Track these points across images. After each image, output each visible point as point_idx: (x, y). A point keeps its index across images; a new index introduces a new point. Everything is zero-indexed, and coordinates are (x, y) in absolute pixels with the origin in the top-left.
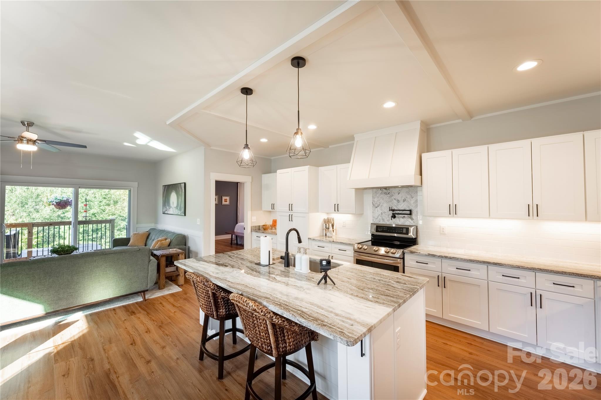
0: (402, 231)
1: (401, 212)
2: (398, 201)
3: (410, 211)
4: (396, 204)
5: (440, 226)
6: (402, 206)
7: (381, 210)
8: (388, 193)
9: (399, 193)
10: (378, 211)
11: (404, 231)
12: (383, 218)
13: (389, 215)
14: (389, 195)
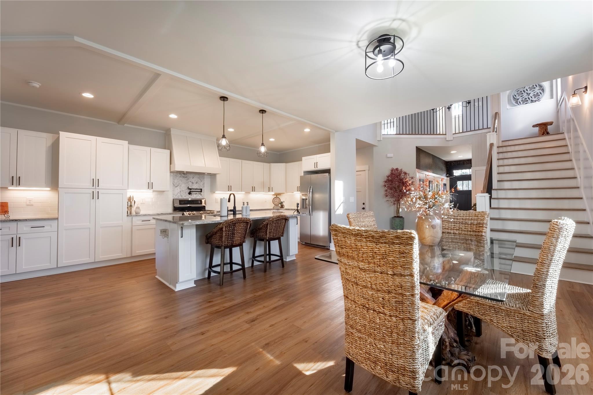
0: (198, 202)
1: (194, 190)
2: (193, 183)
3: (201, 189)
4: (191, 185)
5: (216, 198)
6: (195, 186)
7: (180, 189)
8: (185, 177)
9: (193, 178)
10: (178, 190)
11: (199, 202)
12: (181, 194)
13: (186, 193)
14: (186, 179)
